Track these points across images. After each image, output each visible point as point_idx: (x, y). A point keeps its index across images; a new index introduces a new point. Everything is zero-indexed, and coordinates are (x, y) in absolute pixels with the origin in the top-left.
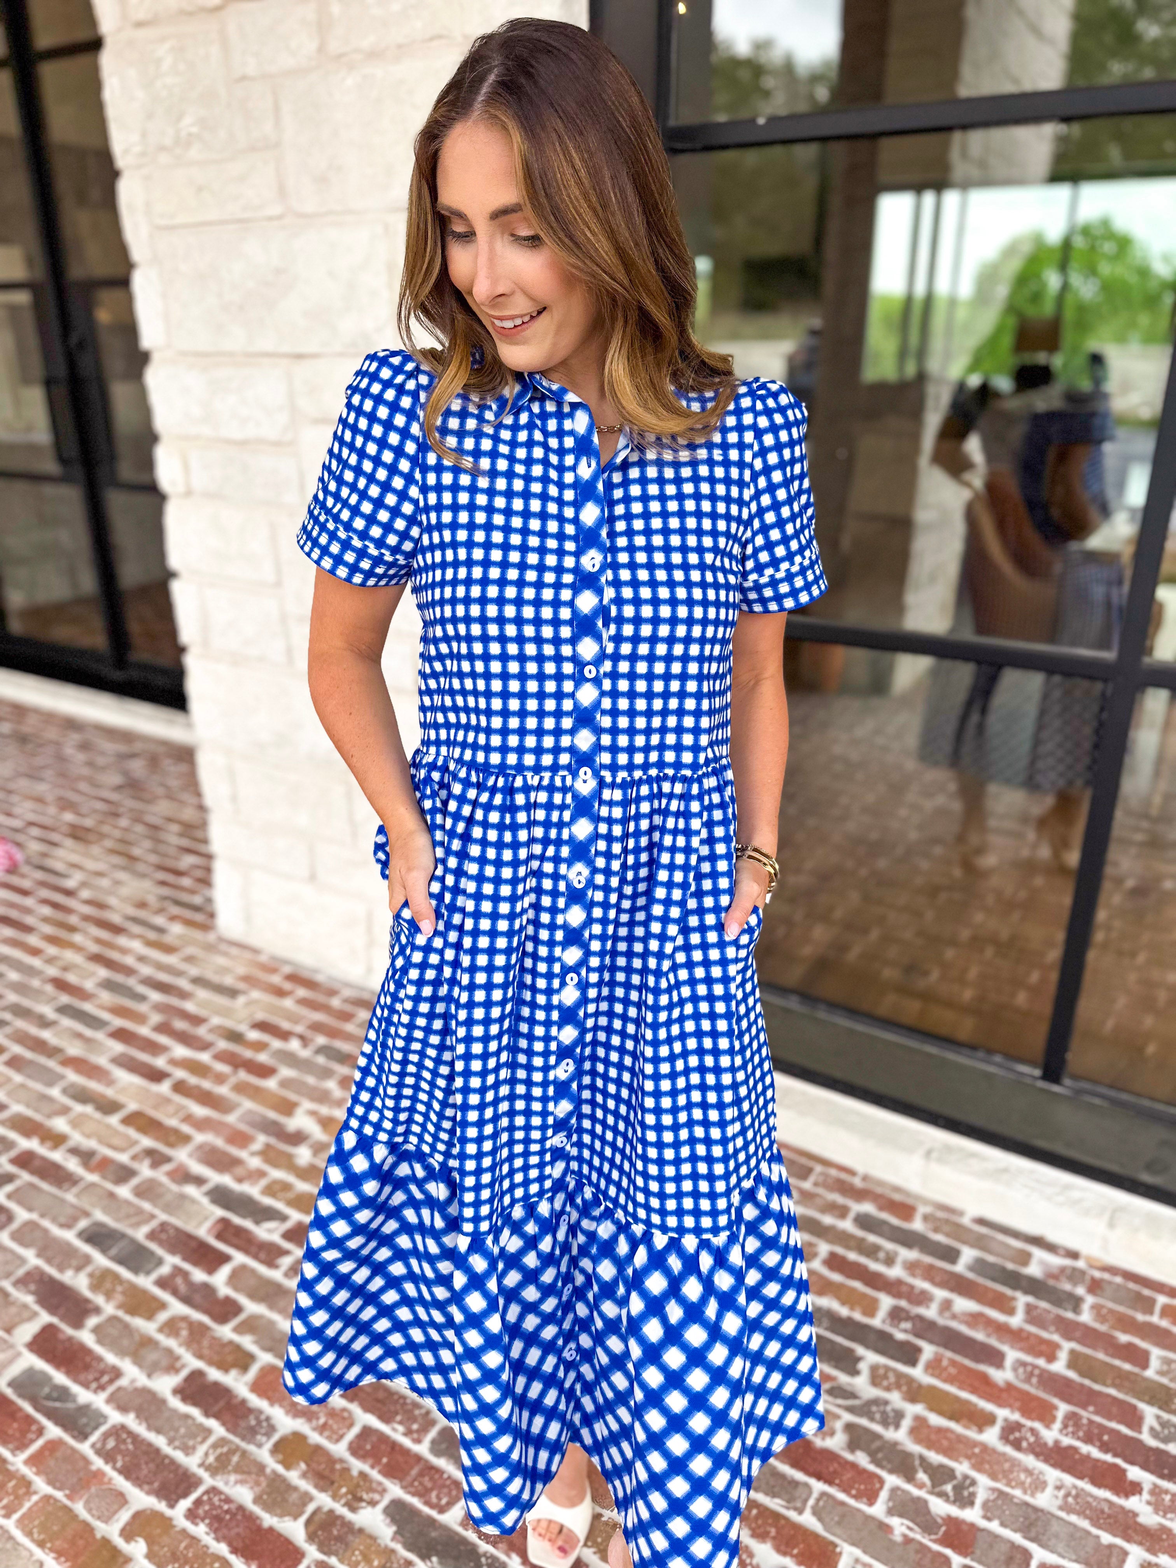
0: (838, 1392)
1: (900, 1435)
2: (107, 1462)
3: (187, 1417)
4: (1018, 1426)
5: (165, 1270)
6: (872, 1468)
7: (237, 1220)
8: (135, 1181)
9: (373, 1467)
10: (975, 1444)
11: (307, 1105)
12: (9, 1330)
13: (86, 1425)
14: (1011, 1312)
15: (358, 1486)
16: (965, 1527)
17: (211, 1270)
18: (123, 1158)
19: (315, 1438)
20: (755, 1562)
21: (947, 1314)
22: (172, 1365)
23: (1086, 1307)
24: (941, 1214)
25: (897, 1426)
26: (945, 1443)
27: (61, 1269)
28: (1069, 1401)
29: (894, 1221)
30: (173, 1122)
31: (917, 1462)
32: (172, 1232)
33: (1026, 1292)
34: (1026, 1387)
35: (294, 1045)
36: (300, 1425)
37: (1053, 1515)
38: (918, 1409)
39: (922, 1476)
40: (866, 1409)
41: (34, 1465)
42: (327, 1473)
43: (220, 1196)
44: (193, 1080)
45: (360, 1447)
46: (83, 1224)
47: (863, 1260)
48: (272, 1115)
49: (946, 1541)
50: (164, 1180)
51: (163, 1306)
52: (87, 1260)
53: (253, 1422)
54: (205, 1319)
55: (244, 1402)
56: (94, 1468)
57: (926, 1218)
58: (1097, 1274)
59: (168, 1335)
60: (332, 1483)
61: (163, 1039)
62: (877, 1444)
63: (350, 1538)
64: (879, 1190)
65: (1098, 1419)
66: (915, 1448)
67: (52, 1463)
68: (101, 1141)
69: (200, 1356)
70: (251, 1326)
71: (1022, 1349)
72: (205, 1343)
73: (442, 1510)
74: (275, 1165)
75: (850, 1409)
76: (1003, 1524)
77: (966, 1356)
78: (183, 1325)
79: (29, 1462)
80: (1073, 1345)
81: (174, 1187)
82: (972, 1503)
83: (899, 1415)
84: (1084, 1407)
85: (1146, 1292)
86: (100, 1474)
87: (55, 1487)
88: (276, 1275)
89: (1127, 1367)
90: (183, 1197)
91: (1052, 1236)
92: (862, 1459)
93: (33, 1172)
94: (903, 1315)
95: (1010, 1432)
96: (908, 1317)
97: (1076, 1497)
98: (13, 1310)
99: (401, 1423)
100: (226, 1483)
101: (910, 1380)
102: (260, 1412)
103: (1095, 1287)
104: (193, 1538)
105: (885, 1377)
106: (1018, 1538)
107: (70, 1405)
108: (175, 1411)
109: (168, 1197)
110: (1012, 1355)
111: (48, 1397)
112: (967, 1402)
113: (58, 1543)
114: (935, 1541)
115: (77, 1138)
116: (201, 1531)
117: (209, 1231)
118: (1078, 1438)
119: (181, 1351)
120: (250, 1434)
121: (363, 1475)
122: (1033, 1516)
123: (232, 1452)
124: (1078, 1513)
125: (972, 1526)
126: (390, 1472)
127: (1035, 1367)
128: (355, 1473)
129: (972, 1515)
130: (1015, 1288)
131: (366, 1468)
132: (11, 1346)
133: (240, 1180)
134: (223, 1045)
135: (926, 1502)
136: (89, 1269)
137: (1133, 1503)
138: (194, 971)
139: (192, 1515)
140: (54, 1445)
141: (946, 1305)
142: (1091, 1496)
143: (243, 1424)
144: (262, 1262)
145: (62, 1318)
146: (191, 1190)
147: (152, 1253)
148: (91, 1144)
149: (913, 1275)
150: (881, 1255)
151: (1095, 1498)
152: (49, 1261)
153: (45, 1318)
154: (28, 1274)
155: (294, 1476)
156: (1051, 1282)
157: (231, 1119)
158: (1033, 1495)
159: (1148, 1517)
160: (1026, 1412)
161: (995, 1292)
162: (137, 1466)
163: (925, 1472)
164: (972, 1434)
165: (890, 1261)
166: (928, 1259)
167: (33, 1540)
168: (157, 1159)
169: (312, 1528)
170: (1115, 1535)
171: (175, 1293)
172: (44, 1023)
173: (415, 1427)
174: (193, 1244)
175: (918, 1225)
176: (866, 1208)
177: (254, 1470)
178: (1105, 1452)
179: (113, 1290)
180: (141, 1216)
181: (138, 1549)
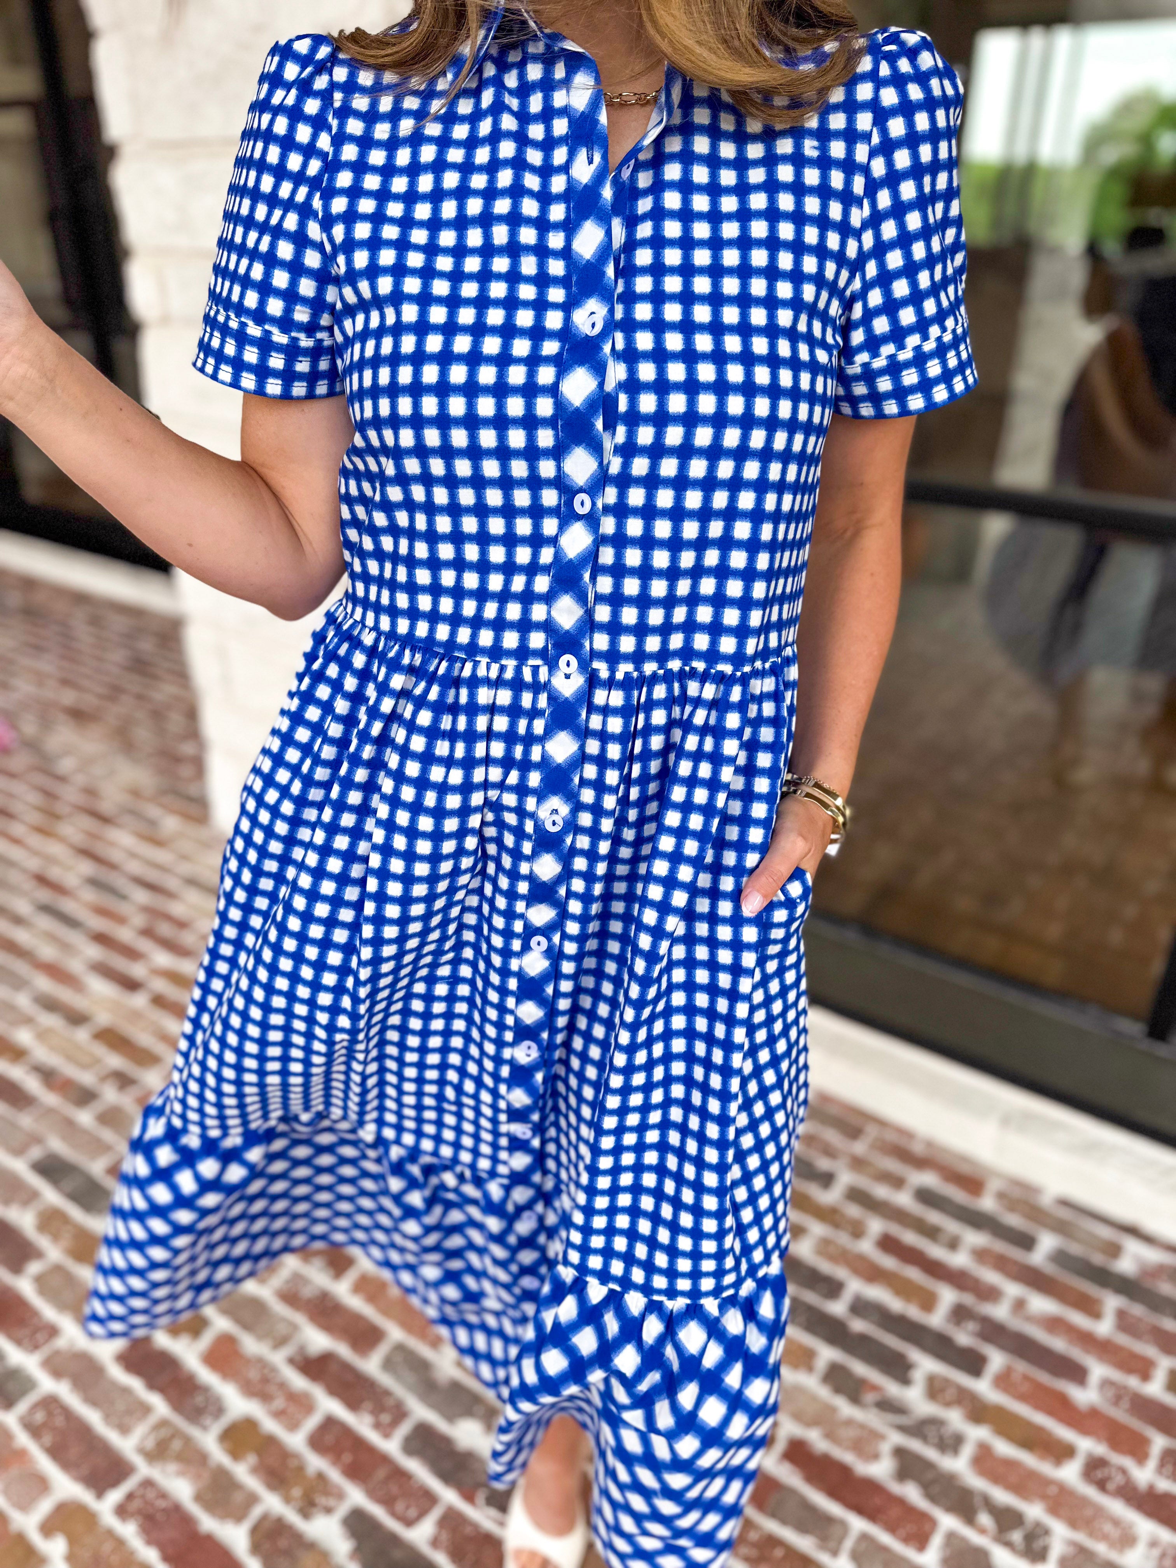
0: (887, 1406)
1: (959, 1465)
2: (32, 1439)
3: (127, 1390)
4: (1104, 1462)
6: (924, 1504)
8: (97, 1106)
9: (333, 1465)
10: (1050, 1482)
13: (13, 1392)
14: (1098, 1317)
15: (313, 1488)
18: (87, 1079)
19: (269, 1426)
21: (1020, 1316)
24: (1015, 1192)
25: (956, 1453)
26: (1013, 1477)
27: (6, 1203)
28: (1166, 1432)
29: (962, 1197)
30: (143, 1039)
31: (977, 1501)
33: (1118, 1293)
34: (1114, 1413)
36: (254, 1409)
38: (983, 1433)
39: (985, 1519)
40: (919, 1429)
42: (278, 1469)
44: (173, 992)
45: (321, 1440)
46: (36, 1152)
47: (921, 1243)
50: (134, 1106)
52: (37, 1195)
53: (199, 1401)
55: (193, 1376)
56: (16, 1445)
57: (998, 1195)
60: (284, 1481)
61: (144, 945)
62: (929, 1476)
63: (299, 1552)
64: (945, 1159)
66: (976, 1482)
68: (66, 1058)
71: (1110, 1365)
73: (408, 1524)
75: (902, 1429)
77: (1042, 1369)
82: (1043, 1559)
83: (959, 1439)
86: (21, 1453)
91: (1151, 1226)
94: (968, 1314)
95: (1093, 1469)
96: (974, 1317)
99: (369, 1413)
100: (164, 1474)
101: (974, 1396)
102: (211, 1388)
104: (119, 1540)
105: (944, 1390)
108: (114, 1382)
110: (1098, 1371)
112: (1041, 1429)
115: (41, 1053)
116: (129, 1530)
120: (196, 1414)
121: (320, 1474)
123: (177, 1436)
126: (353, 1472)
127: (1125, 1388)
128: (311, 1472)
130: (1103, 1287)
131: (324, 1465)
135: (986, 1550)
136: (37, 1207)
139: (121, 1510)
141: (1019, 1305)
143: (190, 1403)
147: (105, 1187)
148: (55, 1061)
149: (982, 1266)
150: (943, 1237)
155: (242, 1471)
156: (1147, 1282)
158: (1119, 1552)
160: (1114, 1444)
161: (1078, 1290)
162: (68, 1446)
163: (990, 1514)
164: (1046, 1468)
165: (953, 1245)
166: (999, 1246)
168: (124, 1081)
169: (257, 1537)
173: (385, 1418)
175: (987, 1203)
176: (928, 1179)
177: (195, 1459)
179: (61, 1234)
180: (101, 1148)
181: (55, 1548)
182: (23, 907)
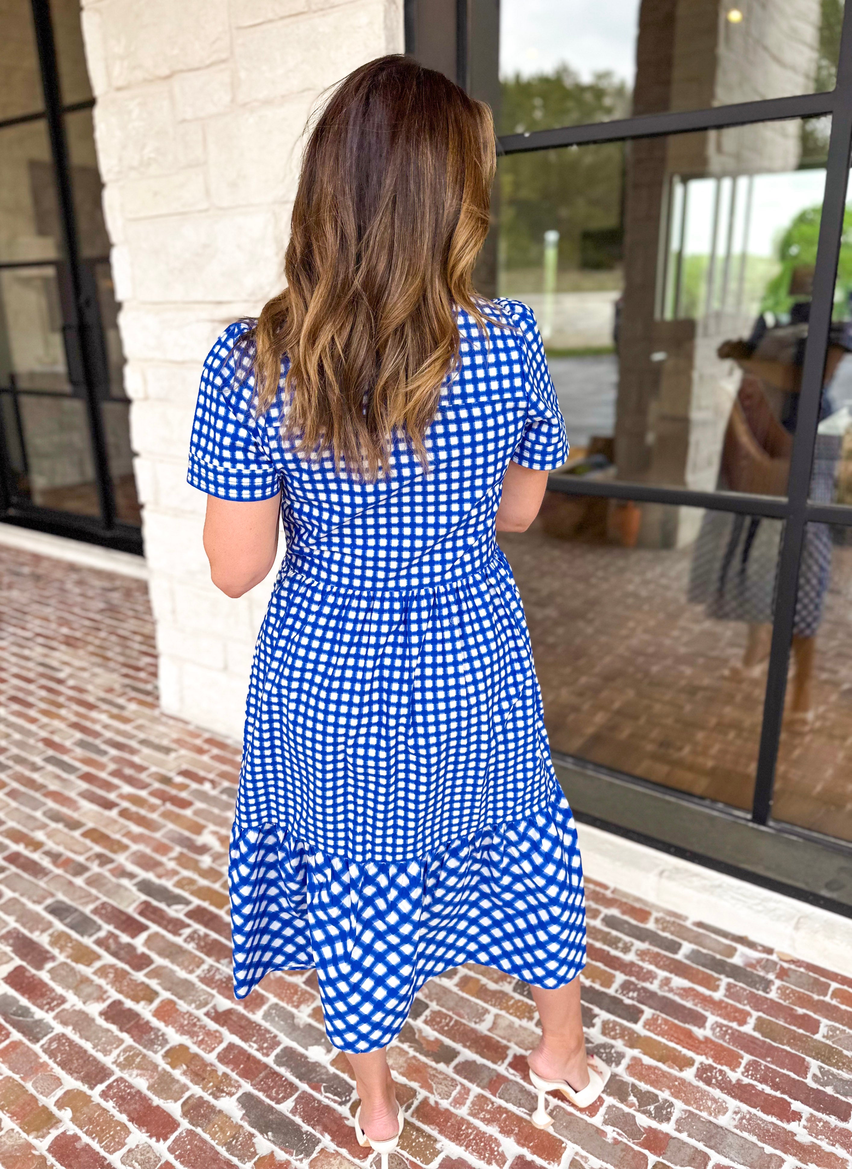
1: (621, 1070)
2: (50, 1058)
3: (108, 1030)
4: (711, 1068)
5: (102, 934)
7: (155, 903)
8: (87, 875)
9: (233, 1070)
10: (676, 1079)
11: (212, 827)
13: (38, 1033)
14: (716, 988)
15: (221, 1082)
16: (661, 1136)
17: (133, 936)
18: (81, 859)
19: (194, 1049)
20: (500, 1150)
21: (666, 988)
22: (101, 996)
23: (774, 988)
24: (668, 918)
25: (618, 1064)
26: (653, 1077)
27: (31, 931)
28: (752, 1054)
29: (634, 922)
30: (117, 836)
31: (630, 1089)
32: (109, 909)
33: (728, 976)
34: (721, 1042)
35: (207, 787)
36: (186, 1040)
37: (730, 1131)
38: (636, 1052)
39: (632, 1099)
42: (200, 1073)
43: (145, 887)
44: (134, 809)
45: (225, 1057)
46: (49, 901)
47: (606, 948)
48: (187, 833)
49: (646, 1145)
50: (108, 874)
51: (99, 957)
52: (50, 925)
53: (153, 1037)
54: (127, 967)
55: (148, 1022)
56: (41, 1061)
57: (657, 921)
58: (786, 965)
59: (100, 977)
60: (204, 1079)
61: (116, 781)
63: (212, 1116)
64: (624, 900)
65: (773, 1067)
66: (631, 1080)
67: (14, 1056)
68: (66, 848)
69: (120, 992)
70: (157, 973)
71: (719, 1015)
72: (125, 983)
73: (278, 1102)
74: (185, 867)
76: (689, 1136)
77: (677, 1018)
78: (111, 970)
80: (760, 1014)
81: (114, 880)
82: (668, 1119)
83: (621, 1056)
84: (764, 1059)
85: (823, 979)
86: (44, 1065)
87: (14, 1072)
88: (179, 940)
89: (801, 1031)
90: (119, 886)
91: (753, 937)
93: (18, 866)
94: (632, 987)
95: (704, 1073)
96: (636, 989)
97: (749, 1120)
99: (255, 1042)
100: (130, 1076)
101: (632, 1032)
102: (159, 1030)
103: (783, 974)
104: (104, 1110)
105: (614, 1029)
106: (700, 1146)
107: (29, 1019)
108: (100, 1026)
109: (110, 886)
110: (712, 1019)
111: (14, 1014)
112: (674, 1049)
113: (13, 1108)
114: (637, 1144)
115: (50, 845)
116: (110, 1105)
117: (135, 910)
118: (756, 1080)
119: (108, 987)
120: (150, 1044)
121: (225, 1074)
122: (714, 1131)
123: (138, 1055)
124: (749, 1132)
125: (667, 1134)
126: (245, 1074)
127: (731, 1028)
128: (220, 1073)
129: (668, 1128)
130: (720, 973)
131: (228, 1071)
133: (160, 877)
134: (157, 785)
135: (634, 1117)
136: (50, 931)
137: (793, 1126)
138: (142, 736)
139: (104, 1095)
140: (15, 1045)
141: (666, 982)
142: (762, 1120)
143: (145, 1037)
144: (169, 931)
145: (28, 963)
146: (125, 882)
147: (95, 922)
148: (61, 849)
149: (643, 960)
150: (620, 945)
151: (764, 1121)
152: (24, 925)
153: (18, 962)
154: (9, 933)
155: (177, 1073)
156: (749, 969)
157: (158, 835)
158: (716, 1117)
159: (803, 1136)
160: (717, 1058)
161: (703, 973)
162: (71, 1061)
163: (635, 1096)
164: (675, 1072)
165: (626, 949)
166: (656, 950)
168: (103, 860)
169: (186, 1108)
170: (776, 1148)
171: (107, 949)
172: (35, 768)
173: (265, 1045)
174: (124, 918)
175: (651, 925)
176: (614, 912)
177: (150, 1068)
178: (776, 1090)
179: (66, 946)
180: (89, 898)
181: (66, 1114)
182: (38, 760)
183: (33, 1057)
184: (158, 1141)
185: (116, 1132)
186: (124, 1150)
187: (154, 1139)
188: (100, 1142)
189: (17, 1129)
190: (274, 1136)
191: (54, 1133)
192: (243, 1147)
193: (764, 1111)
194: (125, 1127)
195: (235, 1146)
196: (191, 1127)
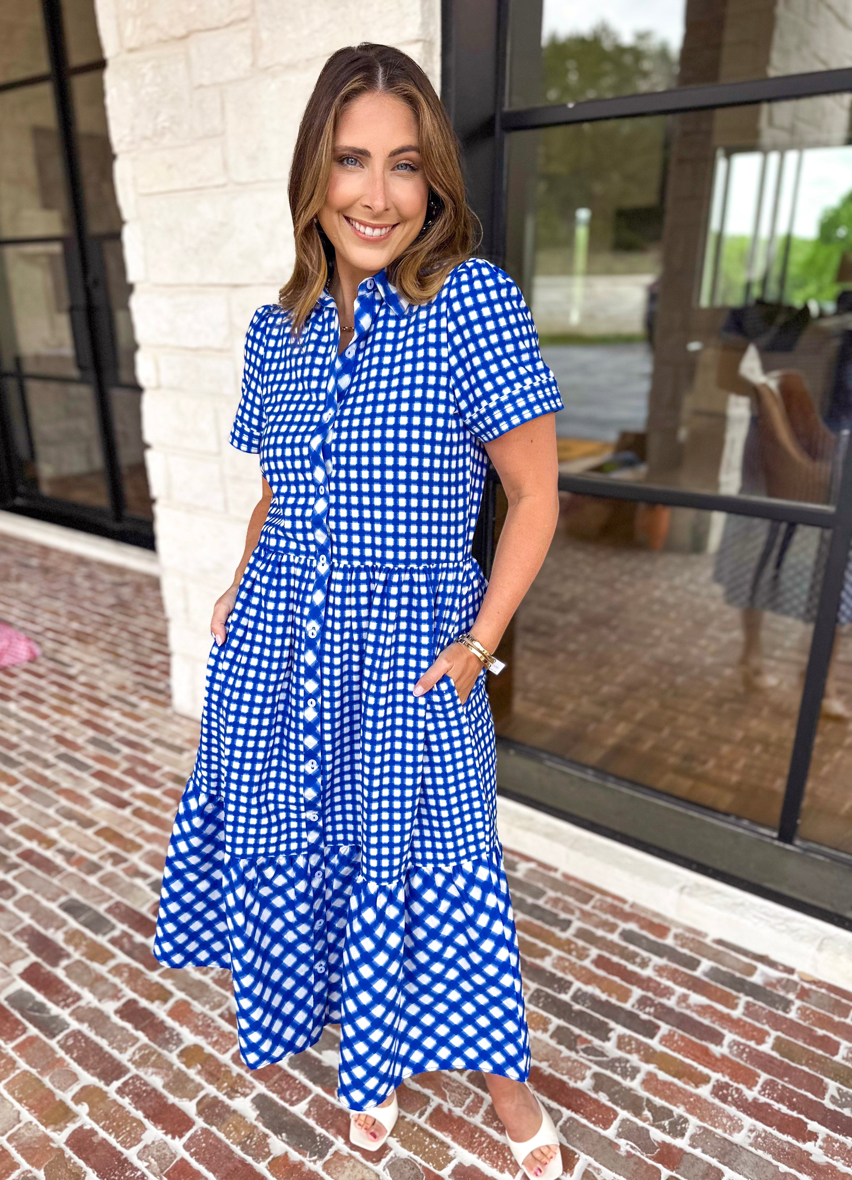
0: (591, 1051)
1: (635, 1085)
2: (67, 1053)
3: (123, 1029)
4: (727, 1086)
5: (116, 933)
6: (609, 1104)
8: (100, 874)
10: (691, 1095)
12: (8, 964)
13: (55, 1029)
14: (734, 1007)
15: (236, 1082)
16: (674, 1150)
18: (94, 858)
19: (209, 1049)
21: (684, 1005)
22: (116, 994)
23: (794, 1008)
24: (687, 935)
25: (633, 1078)
26: (668, 1092)
27: (46, 927)
28: (769, 1073)
29: (651, 937)
30: (130, 836)
31: (645, 1104)
32: (123, 908)
33: (747, 994)
34: (738, 1060)
36: (200, 1040)
37: (745, 1149)
38: (651, 1067)
39: (647, 1113)
40: (611, 1064)
41: (19, 1051)
42: (215, 1072)
44: (147, 808)
46: (63, 899)
47: (623, 962)
49: (659, 1159)
50: (121, 874)
51: (113, 956)
52: (64, 923)
53: (168, 1036)
54: (141, 967)
55: (162, 1022)
56: (58, 1056)
57: (676, 936)
58: (807, 986)
59: (115, 976)
60: (218, 1079)
61: (129, 780)
62: (616, 1089)
63: (227, 1115)
64: (643, 915)
65: (791, 1087)
66: (645, 1094)
67: (30, 1050)
68: (80, 846)
69: (135, 991)
70: (172, 974)
71: (738, 1034)
72: (140, 982)
73: (292, 1104)
75: (599, 1064)
76: (704, 1152)
77: (693, 1035)
78: (125, 969)
79: (16, 1048)
80: (779, 1034)
81: (127, 879)
82: (683, 1135)
83: (636, 1071)
84: (781, 1078)
85: (844, 1001)
86: (61, 1060)
87: (31, 1066)
89: (820, 1052)
90: (133, 886)
91: (774, 956)
92: (603, 1098)
93: (32, 863)
94: (649, 1002)
95: (720, 1091)
96: (652, 1004)
97: (764, 1139)
98: (12, 952)
100: (146, 1073)
101: (648, 1047)
102: (173, 1030)
103: (803, 994)
104: (120, 1106)
105: (629, 1044)
106: (714, 1162)
107: (45, 1015)
108: (115, 1025)
109: (123, 885)
110: (729, 1037)
111: (31, 1009)
112: (691, 1066)
113: (30, 1101)
114: (650, 1158)
115: (63, 843)
116: (126, 1102)
117: (149, 910)
118: (773, 1099)
120: (165, 1043)
121: (239, 1076)
122: (729, 1148)
123: (151, 1053)
124: (764, 1150)
125: (681, 1150)
126: (259, 1076)
127: (749, 1047)
128: (234, 1074)
129: (682, 1143)
130: (739, 991)
131: (243, 1073)
132: (9, 975)
134: (170, 785)
135: (647, 1131)
136: (65, 929)
137: (809, 1146)
138: (155, 734)
139: (120, 1091)
140: (32, 1040)
141: (684, 998)
142: (777, 1139)
143: (160, 1036)
145: (45, 959)
146: (139, 882)
147: (108, 922)
148: (73, 847)
149: (661, 976)
150: (638, 960)
151: (779, 1140)
152: (38, 922)
153: (33, 958)
154: (24, 929)
155: (192, 1073)
156: (769, 988)
158: (731, 1134)
159: (819, 1157)
160: (734, 1077)
161: (722, 990)
162: (87, 1057)
163: (649, 1110)
164: (690, 1088)
165: (644, 964)
166: (675, 966)
167: (15, 1098)
168: (117, 859)
169: (201, 1107)
170: (791, 1167)
171: (122, 948)
172: (47, 765)
174: (137, 917)
175: (669, 941)
176: (632, 926)
177: (165, 1066)
178: (793, 1110)
179: (80, 944)
180: (103, 897)
181: (83, 1109)
182: (50, 757)
183: (50, 1053)
184: (173, 1138)
185: (132, 1128)
186: (140, 1146)
187: (170, 1136)
188: (117, 1137)
189: (35, 1122)
190: (288, 1137)
191: (71, 1127)
192: (257, 1147)
193: (780, 1130)
194: (140, 1124)
195: (250, 1146)
196: (206, 1126)
